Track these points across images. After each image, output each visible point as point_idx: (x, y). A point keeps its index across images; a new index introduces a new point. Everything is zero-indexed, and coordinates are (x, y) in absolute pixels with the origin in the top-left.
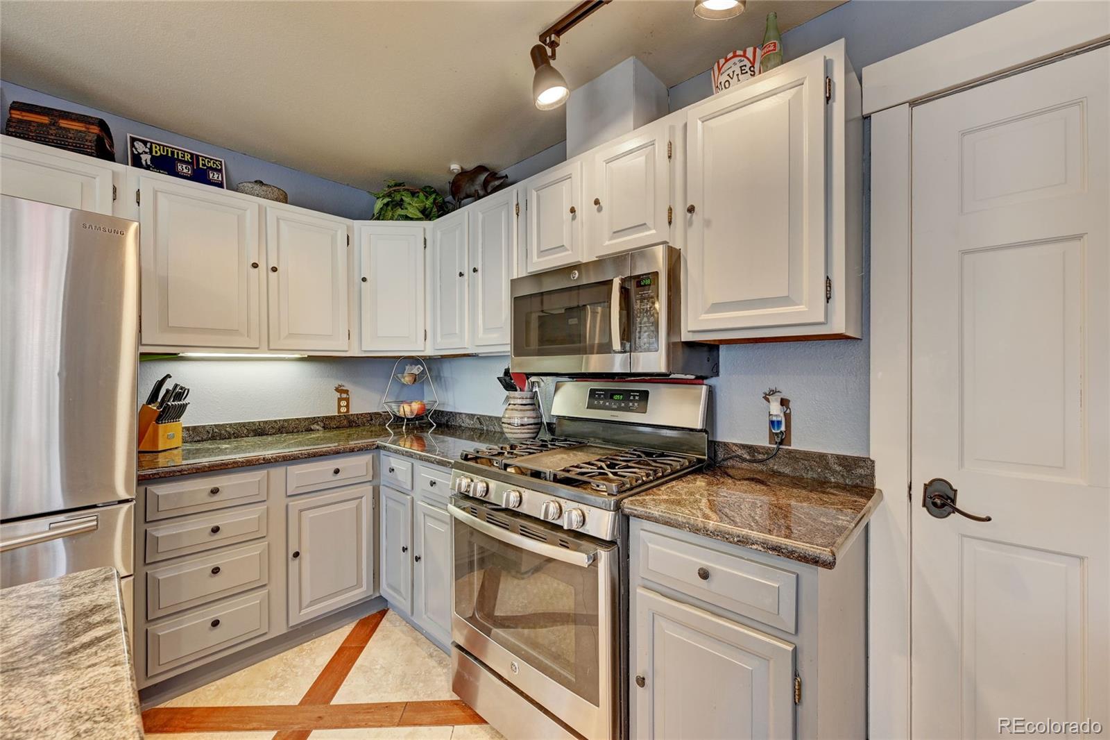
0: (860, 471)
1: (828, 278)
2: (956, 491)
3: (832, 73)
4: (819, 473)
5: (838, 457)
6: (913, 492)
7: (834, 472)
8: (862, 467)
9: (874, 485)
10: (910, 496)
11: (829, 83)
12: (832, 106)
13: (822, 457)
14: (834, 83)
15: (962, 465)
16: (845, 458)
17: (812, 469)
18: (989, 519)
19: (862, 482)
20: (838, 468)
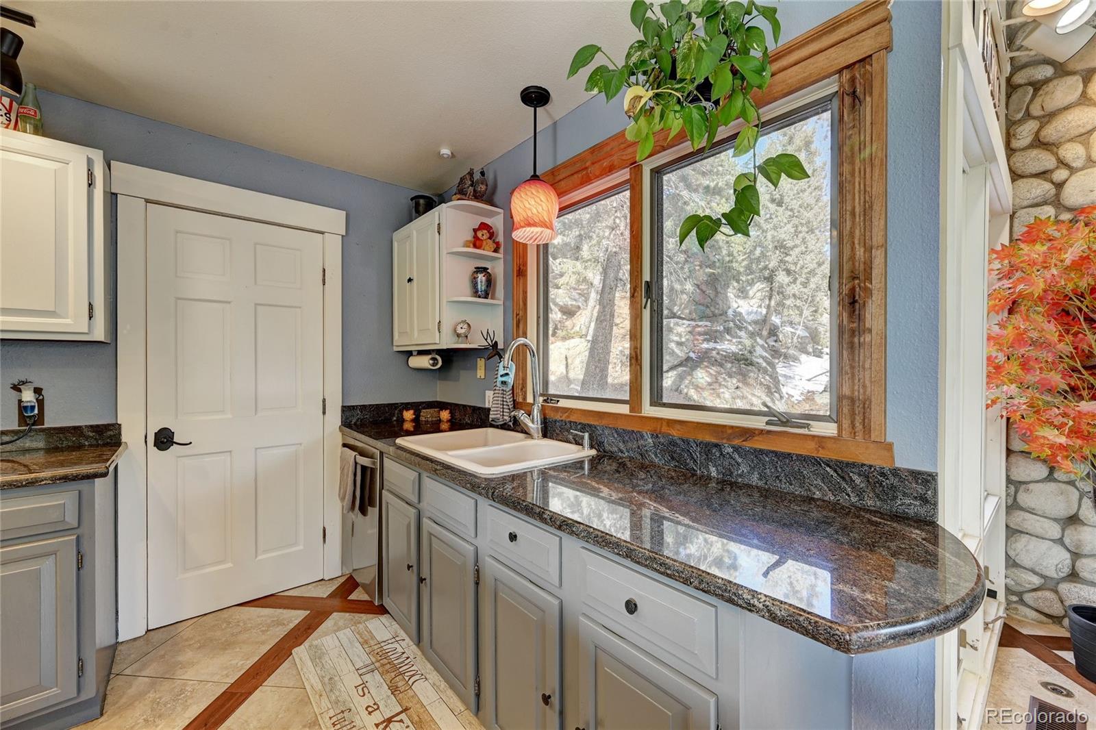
0: (111, 433)
1: (90, 304)
2: (173, 433)
3: (93, 168)
4: (73, 441)
5: (91, 426)
6: (148, 440)
7: (87, 438)
8: (112, 430)
9: (121, 440)
10: (146, 442)
11: (91, 175)
12: (93, 191)
13: (77, 429)
14: (95, 176)
15: (177, 416)
16: (98, 426)
17: (66, 439)
18: (191, 443)
19: (111, 440)
20: (91, 434)
